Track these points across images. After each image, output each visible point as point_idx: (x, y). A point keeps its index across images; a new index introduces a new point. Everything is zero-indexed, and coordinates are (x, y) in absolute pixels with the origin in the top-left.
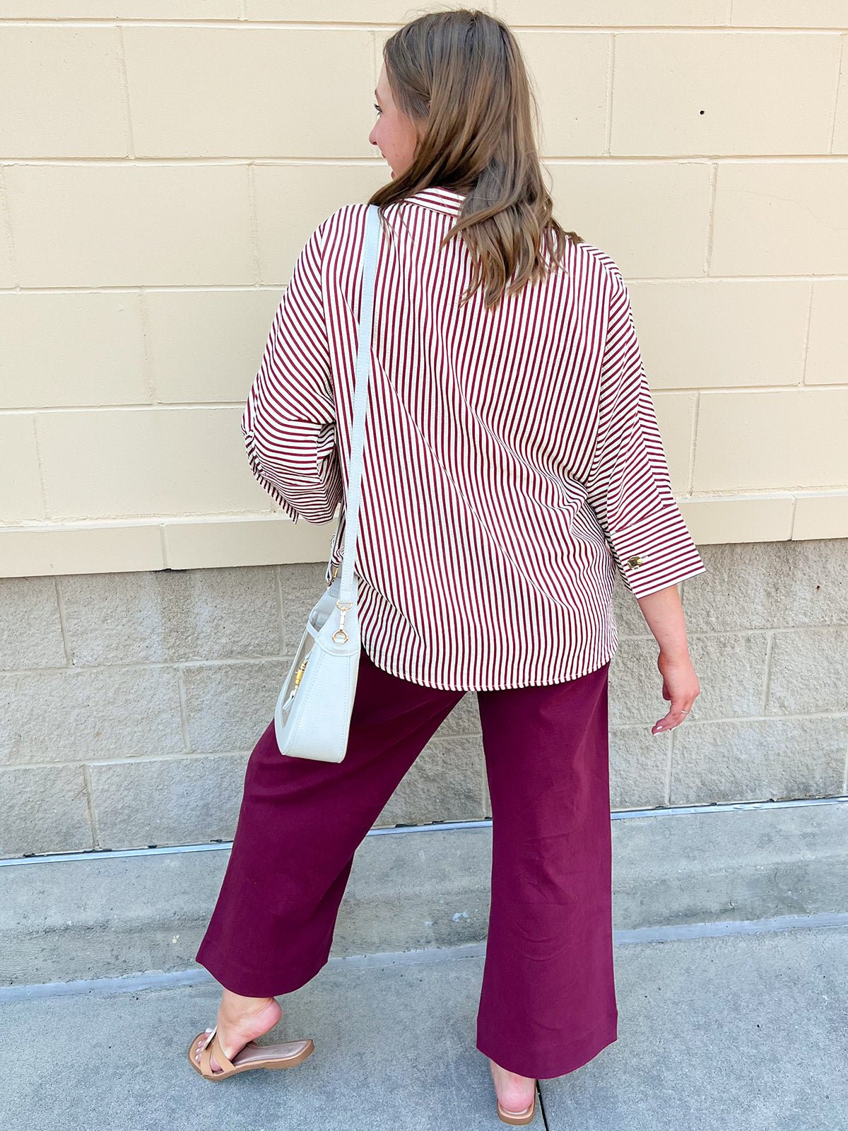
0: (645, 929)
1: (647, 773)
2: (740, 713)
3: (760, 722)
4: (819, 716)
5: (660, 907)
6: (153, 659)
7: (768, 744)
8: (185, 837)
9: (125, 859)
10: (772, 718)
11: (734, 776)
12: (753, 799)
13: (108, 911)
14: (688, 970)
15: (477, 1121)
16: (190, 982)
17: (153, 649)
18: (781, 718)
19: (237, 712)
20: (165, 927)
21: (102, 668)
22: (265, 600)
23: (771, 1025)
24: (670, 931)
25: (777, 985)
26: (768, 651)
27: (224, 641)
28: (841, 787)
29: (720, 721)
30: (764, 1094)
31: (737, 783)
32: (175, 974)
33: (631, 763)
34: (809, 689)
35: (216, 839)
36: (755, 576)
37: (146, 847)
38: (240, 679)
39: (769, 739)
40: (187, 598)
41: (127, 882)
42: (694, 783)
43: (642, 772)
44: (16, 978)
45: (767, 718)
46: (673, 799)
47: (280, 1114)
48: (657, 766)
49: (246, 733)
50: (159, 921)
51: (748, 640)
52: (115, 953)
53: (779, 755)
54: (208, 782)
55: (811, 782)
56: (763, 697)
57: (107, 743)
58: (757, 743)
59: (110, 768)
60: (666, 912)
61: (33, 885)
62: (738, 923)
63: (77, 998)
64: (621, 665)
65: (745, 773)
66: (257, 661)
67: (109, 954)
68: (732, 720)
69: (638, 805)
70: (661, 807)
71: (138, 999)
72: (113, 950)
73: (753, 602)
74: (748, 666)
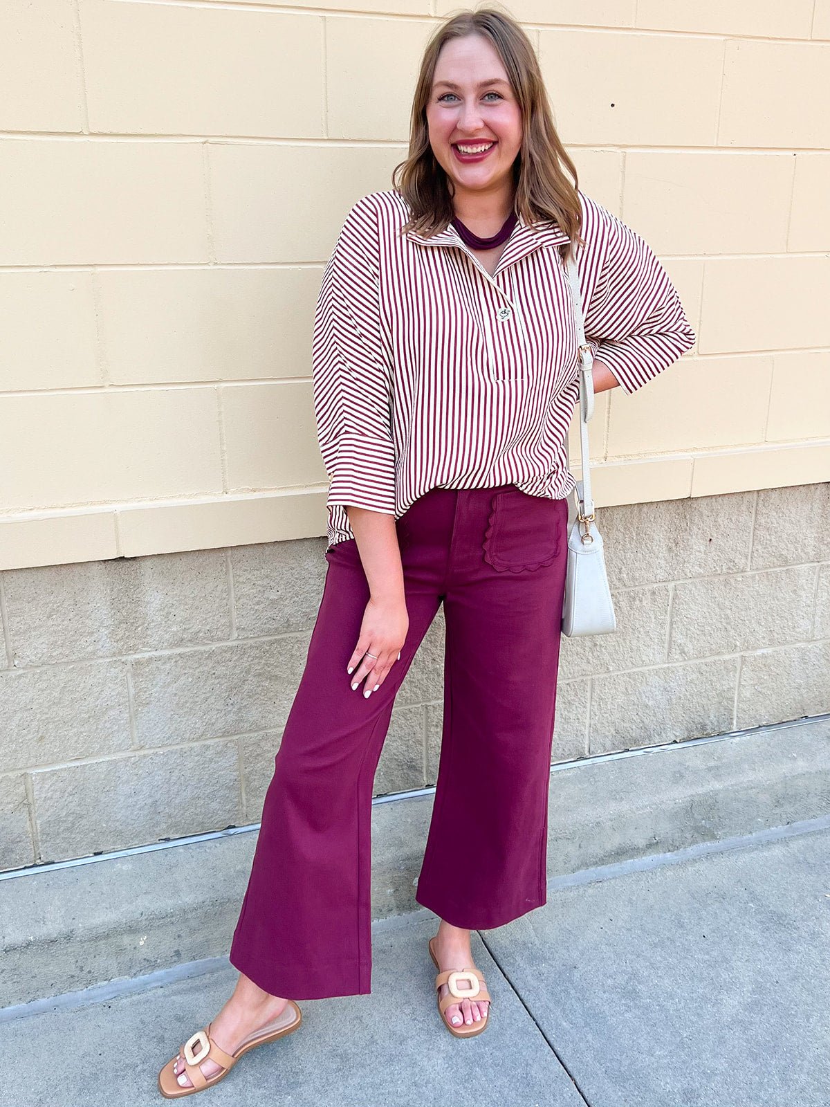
0: (583, 871)
1: (569, 726)
2: (648, 662)
3: (664, 669)
4: (712, 659)
5: (595, 849)
6: (100, 654)
7: (671, 689)
8: (132, 839)
9: (72, 869)
10: (674, 665)
11: (643, 722)
12: (659, 742)
13: (70, 921)
14: (630, 901)
16: (160, 984)
17: (101, 643)
18: (682, 664)
19: (186, 702)
20: (133, 930)
21: (45, 668)
22: (216, 584)
23: (714, 934)
24: (604, 870)
25: (709, 902)
26: (670, 601)
27: (174, 629)
28: (732, 724)
29: (631, 671)
30: (725, 988)
31: (645, 729)
32: (142, 977)
34: (705, 635)
35: (164, 838)
36: (659, 533)
37: (91, 855)
38: (189, 667)
40: (137, 586)
41: (82, 891)
42: (609, 732)
43: (566, 726)
45: (670, 665)
46: (592, 749)
48: (578, 719)
49: (196, 723)
50: (126, 924)
51: (654, 593)
52: (79, 964)
53: (680, 698)
54: (157, 778)
55: (707, 722)
56: (666, 645)
57: (51, 747)
58: (662, 689)
59: (54, 773)
60: (601, 853)
62: (661, 856)
63: (42, 1017)
65: (652, 718)
66: (207, 648)
67: (74, 966)
68: (640, 669)
69: (562, 758)
70: (581, 758)
71: (110, 1007)
72: (77, 962)
73: (657, 557)
74: (653, 617)
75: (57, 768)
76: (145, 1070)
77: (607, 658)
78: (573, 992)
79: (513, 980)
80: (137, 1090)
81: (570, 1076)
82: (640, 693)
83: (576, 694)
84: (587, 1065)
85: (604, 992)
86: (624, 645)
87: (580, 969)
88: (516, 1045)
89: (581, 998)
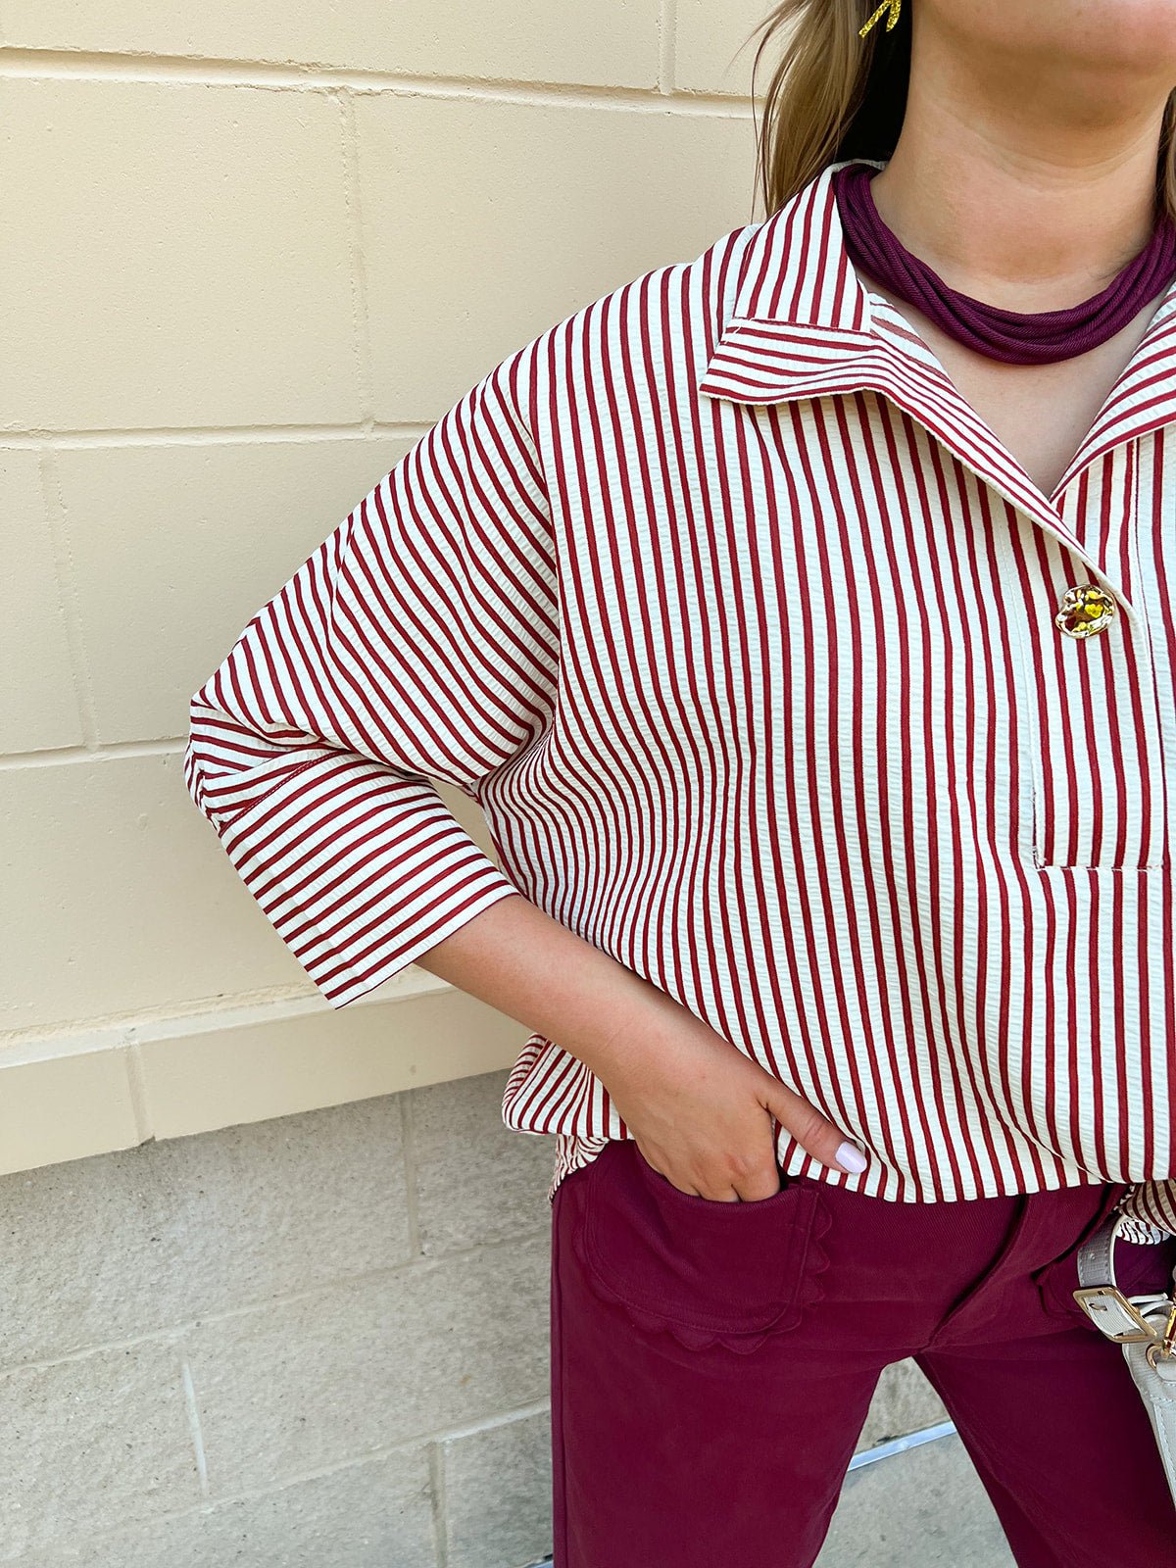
21: (482, 1250)
59: (483, 1436)
75: (490, 1425)
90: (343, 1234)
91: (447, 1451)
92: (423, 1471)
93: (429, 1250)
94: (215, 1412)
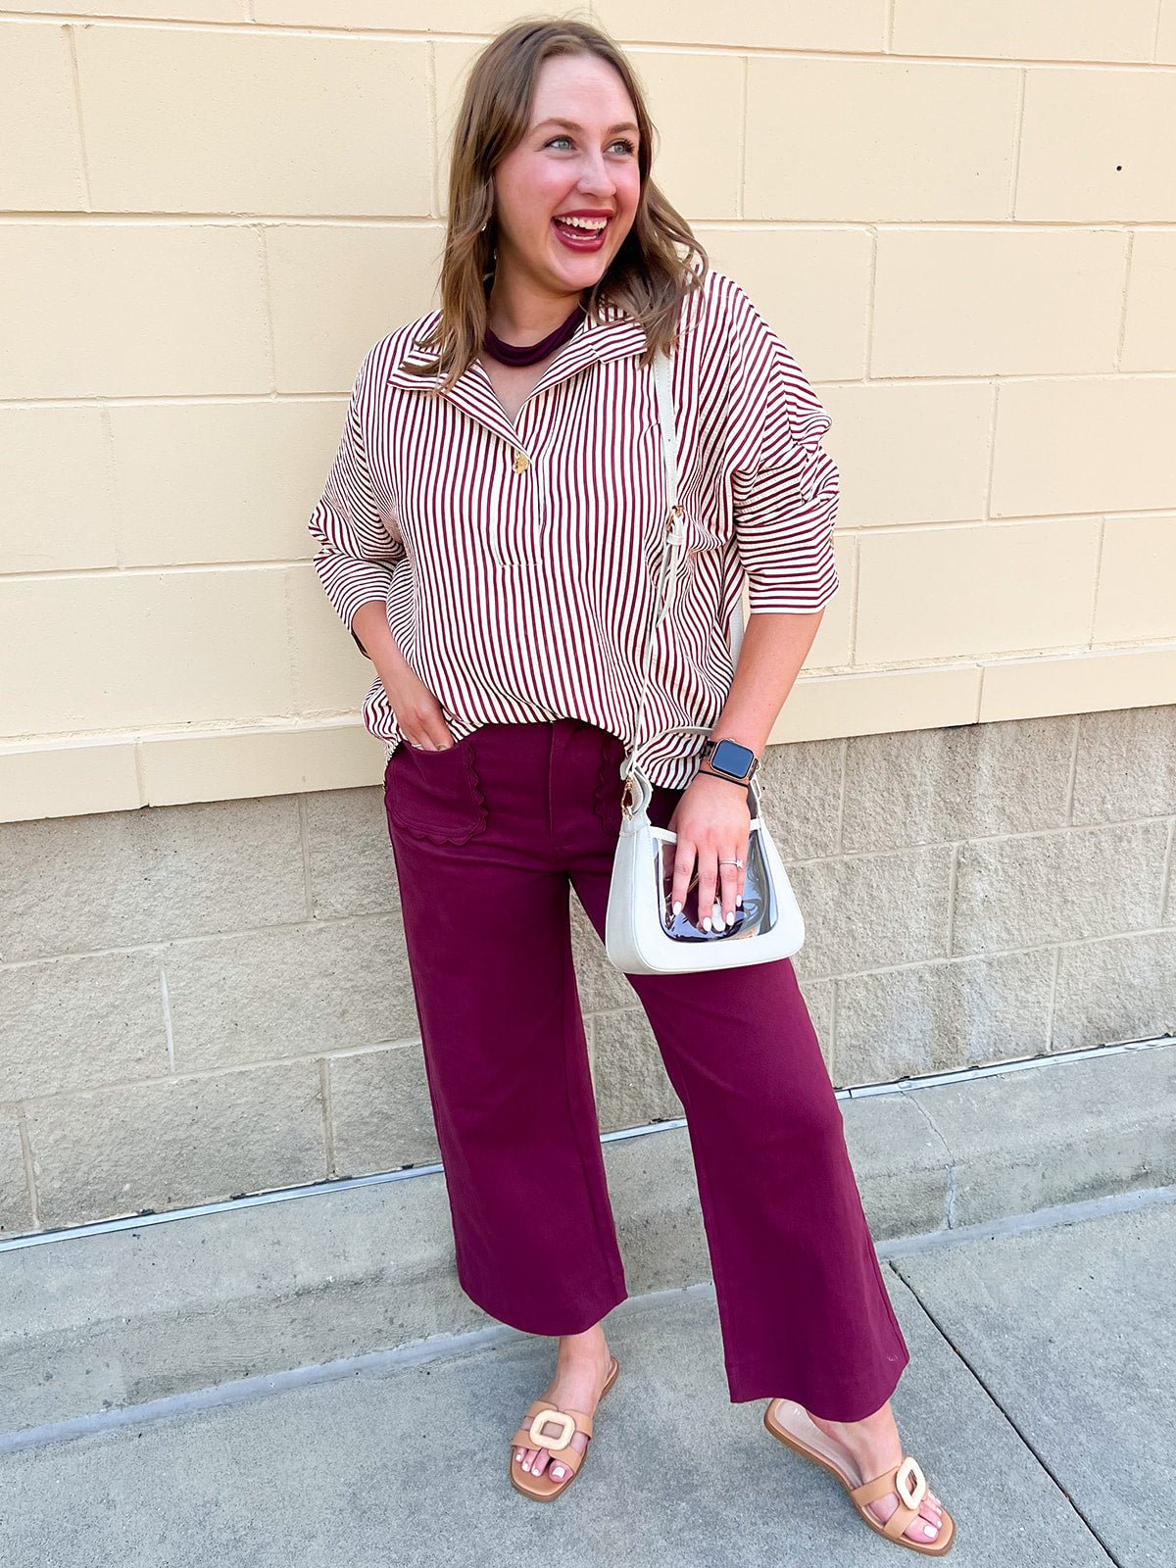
0: (1045, 1210)
1: (1026, 1012)
2: (1135, 925)
3: (1156, 935)
5: (1064, 1181)
7: (1165, 962)
9: (374, 1187)
10: (1170, 929)
11: (1125, 1007)
12: (1146, 1035)
13: (379, 1256)
14: (1114, 1252)
15: (946, 1455)
16: (492, 1344)
21: (354, 919)
24: (1073, 1208)
26: (1168, 843)
29: (1111, 937)
31: (1128, 1016)
32: (468, 1335)
33: (1009, 1000)
36: (1157, 749)
37: (399, 1169)
39: (1166, 956)
41: (391, 1216)
42: (1079, 1020)
43: (1021, 1012)
44: (254, 1366)
45: (1165, 930)
46: (1055, 1043)
47: (695, 1482)
48: (1039, 1002)
51: (1146, 831)
52: (389, 1314)
56: (1161, 903)
57: (355, 1024)
58: (1152, 963)
59: (357, 1059)
60: (1071, 1186)
61: (260, 1234)
62: (1152, 1191)
63: (343, 1383)
64: (1001, 873)
65: (1137, 1002)
67: (382, 1318)
68: (1124, 935)
69: (1015, 1056)
70: (1041, 1056)
71: (428, 1373)
72: (386, 1311)
73: (1154, 782)
74: (1144, 863)
75: (361, 1052)
76: (486, 1460)
77: (1081, 919)
78: (1051, 1374)
79: (967, 1356)
80: (479, 1486)
81: (1063, 1492)
82: (1123, 968)
83: (1037, 969)
84: (1084, 1477)
85: (1095, 1377)
86: (1104, 902)
87: (1057, 1343)
88: (982, 1445)
89: (1064, 1384)
90: (263, 894)
91: (332, 1065)
92: (315, 1080)
93: (319, 914)
94: (180, 1009)
